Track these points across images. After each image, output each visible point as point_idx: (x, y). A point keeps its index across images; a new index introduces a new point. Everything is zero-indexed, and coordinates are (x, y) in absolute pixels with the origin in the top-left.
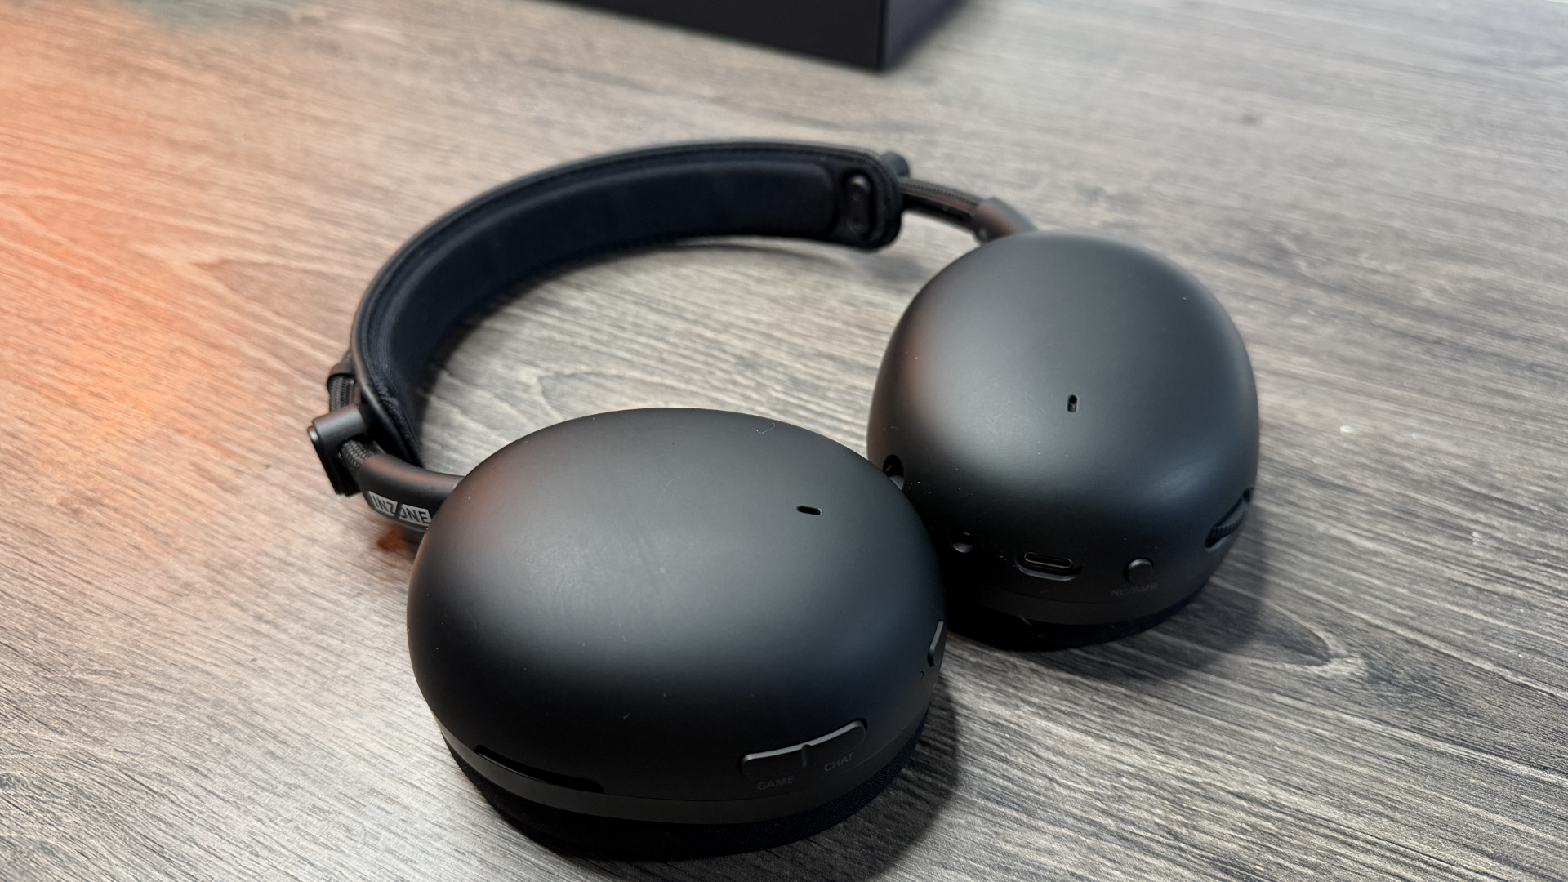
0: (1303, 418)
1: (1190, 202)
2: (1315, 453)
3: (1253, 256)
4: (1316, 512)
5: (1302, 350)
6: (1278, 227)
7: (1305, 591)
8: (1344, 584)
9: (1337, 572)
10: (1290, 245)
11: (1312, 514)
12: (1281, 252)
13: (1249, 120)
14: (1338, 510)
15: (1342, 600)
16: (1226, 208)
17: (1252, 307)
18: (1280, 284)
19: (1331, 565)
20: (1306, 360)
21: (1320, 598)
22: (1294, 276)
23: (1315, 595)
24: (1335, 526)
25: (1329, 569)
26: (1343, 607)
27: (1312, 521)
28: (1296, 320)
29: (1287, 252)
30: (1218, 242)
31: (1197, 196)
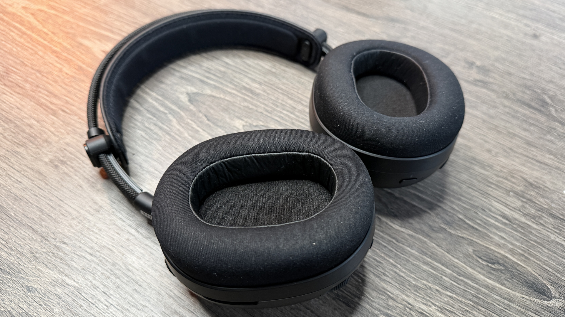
0: (548, 184)
1: (510, 74)
2: (552, 202)
3: (533, 104)
4: (551, 229)
5: (550, 152)
6: (544, 91)
7: (544, 266)
8: (560, 265)
9: (558, 259)
10: (549, 101)
11: (550, 230)
12: (544, 103)
14: (560, 230)
15: (558, 272)
16: (524, 78)
17: (532, 128)
18: (543, 119)
19: (555, 255)
20: (552, 157)
21: (550, 270)
22: (549, 116)
23: (548, 268)
24: (558, 237)
25: (555, 257)
26: (559, 275)
27: (549, 234)
28: (549, 137)
29: (547, 103)
30: (520, 95)
31: (512, 71)
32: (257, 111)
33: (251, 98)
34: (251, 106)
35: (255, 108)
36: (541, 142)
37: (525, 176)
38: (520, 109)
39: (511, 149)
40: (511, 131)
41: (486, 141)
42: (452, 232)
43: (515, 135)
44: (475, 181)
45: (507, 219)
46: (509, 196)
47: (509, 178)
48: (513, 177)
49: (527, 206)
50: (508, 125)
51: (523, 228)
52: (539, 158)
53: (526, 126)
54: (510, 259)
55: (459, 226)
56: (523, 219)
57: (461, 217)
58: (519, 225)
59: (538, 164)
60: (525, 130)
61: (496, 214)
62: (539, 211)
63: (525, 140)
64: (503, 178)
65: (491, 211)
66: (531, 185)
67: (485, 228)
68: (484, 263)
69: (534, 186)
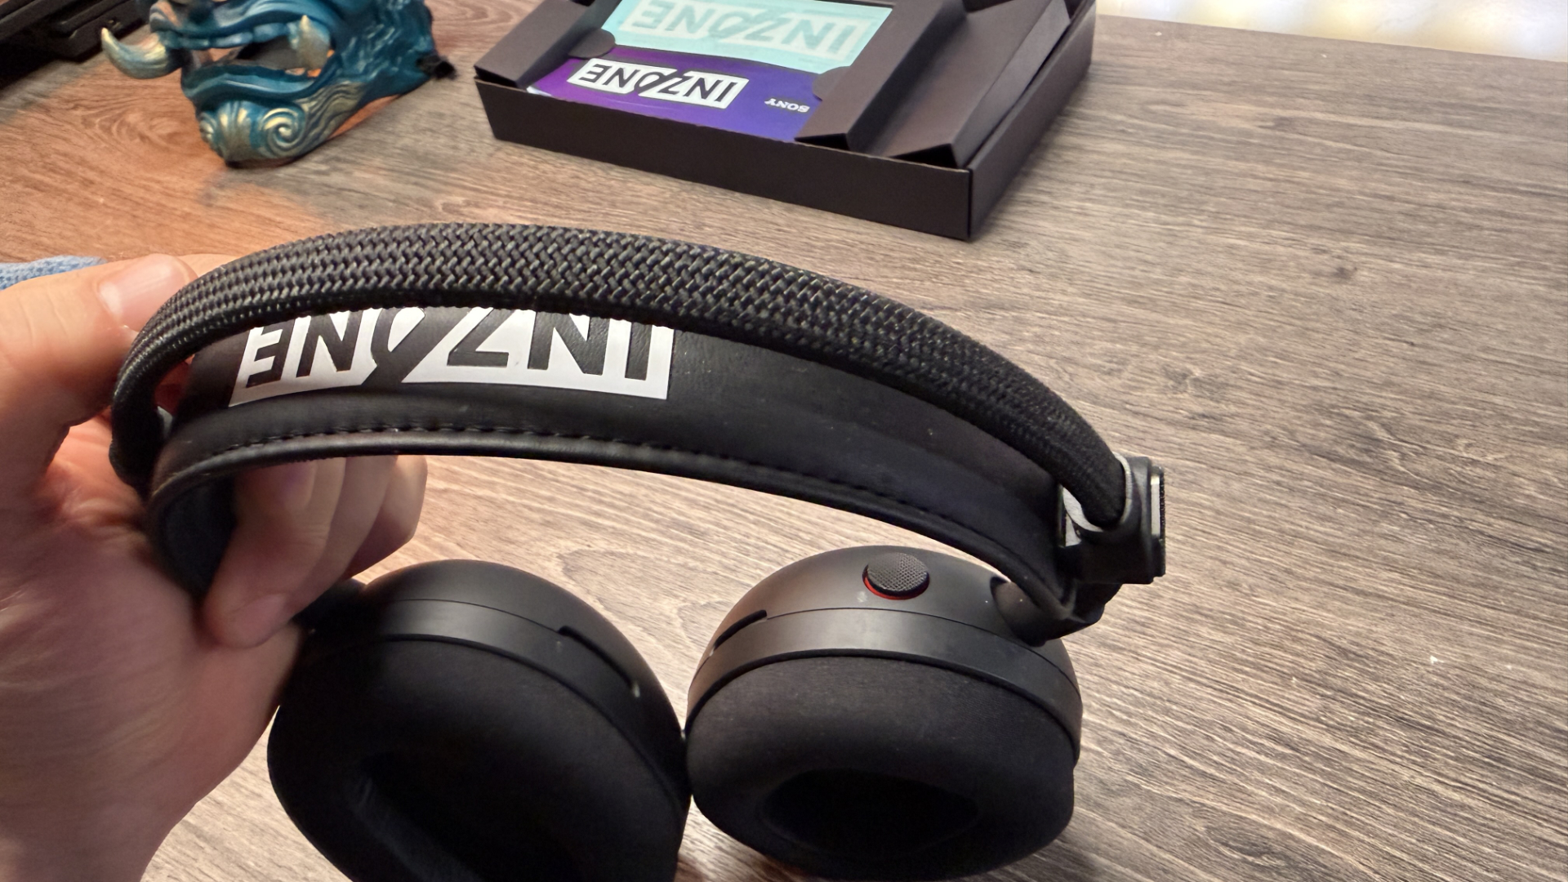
0: (1389, 647)
1: (1278, 384)
2: (1401, 688)
3: (1341, 450)
4: (1401, 757)
5: (1389, 565)
6: (1369, 411)
7: (1388, 849)
8: (1430, 842)
9: (1423, 827)
10: (1382, 434)
11: (1398, 760)
14: (1426, 756)
15: (1424, 859)
17: (1341, 511)
18: (1369, 484)
19: (1416, 819)
20: (1396, 576)
21: (1405, 856)
22: (1384, 473)
23: (1398, 854)
24: (1421, 774)
25: (1414, 823)
26: (1426, 867)
27: (1397, 768)
28: (1385, 527)
29: (1377, 441)
30: (1306, 433)
31: (1285, 376)
32: (705, 572)
33: (692, 544)
34: (692, 563)
35: (700, 566)
36: (1366, 542)
37: (1327, 634)
38: (1308, 469)
39: (1288, 572)
40: (1287, 526)
41: (1225, 563)
42: (1155, 790)
43: (1297, 535)
44: (1202, 663)
45: (1287, 745)
46: (1289, 686)
47: (1287, 643)
48: (1296, 640)
49: (1337, 707)
50: (1280, 513)
51: (1328, 761)
52: (1363, 583)
53: (1322, 509)
54: (1298, 841)
55: (1171, 775)
56: (1327, 740)
57: (1172, 752)
58: (1317, 756)
59: (1358, 598)
60: (1323, 518)
61: (1260, 736)
62: (1369, 715)
63: (1325, 543)
64: (1273, 646)
65: (1244, 729)
66: (1344, 652)
67: (1231, 772)
68: (1236, 856)
69: (1352, 656)
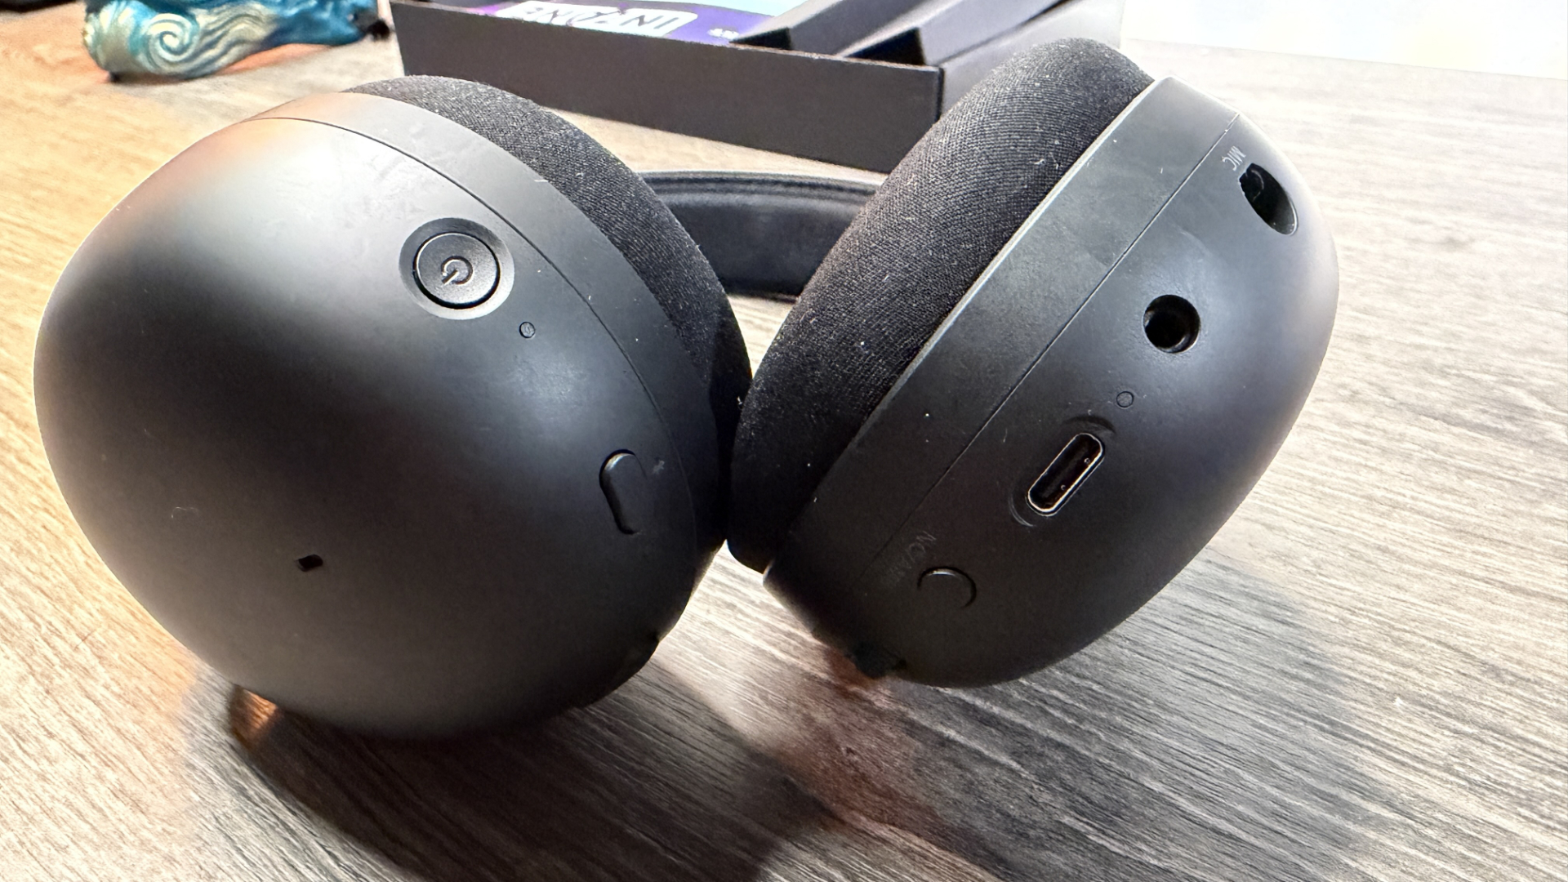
3: (1467, 414)
6: (1506, 377)
10: (1533, 403)
12: (1515, 411)
13: (1452, 244)
16: (1419, 347)
18: (1517, 455)
22: (1541, 445)
29: (1527, 411)
38: (1413, 431)
47: (1384, 646)
51: (1473, 842)
55: (1149, 824)
56: (1471, 806)
58: (1451, 831)
65: (1303, 768)
67: (1275, 835)
69: (1510, 678)
